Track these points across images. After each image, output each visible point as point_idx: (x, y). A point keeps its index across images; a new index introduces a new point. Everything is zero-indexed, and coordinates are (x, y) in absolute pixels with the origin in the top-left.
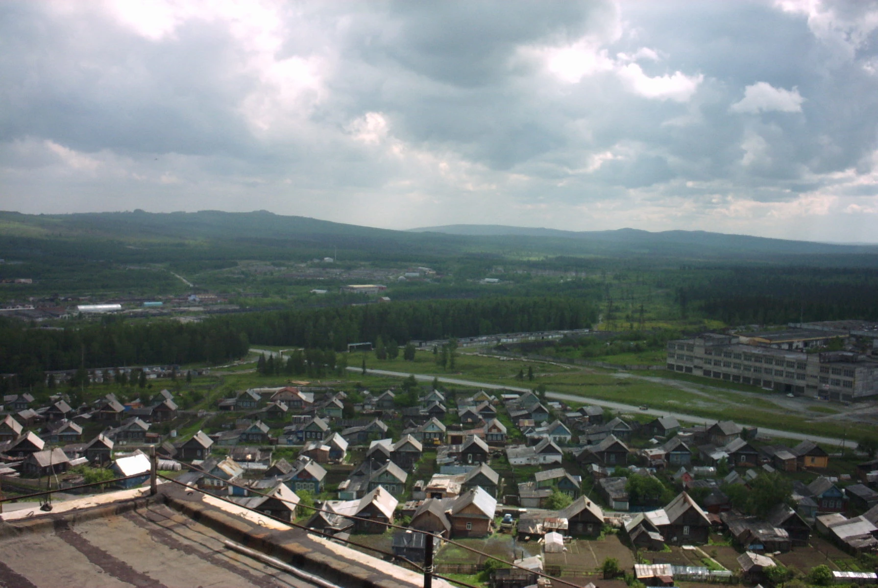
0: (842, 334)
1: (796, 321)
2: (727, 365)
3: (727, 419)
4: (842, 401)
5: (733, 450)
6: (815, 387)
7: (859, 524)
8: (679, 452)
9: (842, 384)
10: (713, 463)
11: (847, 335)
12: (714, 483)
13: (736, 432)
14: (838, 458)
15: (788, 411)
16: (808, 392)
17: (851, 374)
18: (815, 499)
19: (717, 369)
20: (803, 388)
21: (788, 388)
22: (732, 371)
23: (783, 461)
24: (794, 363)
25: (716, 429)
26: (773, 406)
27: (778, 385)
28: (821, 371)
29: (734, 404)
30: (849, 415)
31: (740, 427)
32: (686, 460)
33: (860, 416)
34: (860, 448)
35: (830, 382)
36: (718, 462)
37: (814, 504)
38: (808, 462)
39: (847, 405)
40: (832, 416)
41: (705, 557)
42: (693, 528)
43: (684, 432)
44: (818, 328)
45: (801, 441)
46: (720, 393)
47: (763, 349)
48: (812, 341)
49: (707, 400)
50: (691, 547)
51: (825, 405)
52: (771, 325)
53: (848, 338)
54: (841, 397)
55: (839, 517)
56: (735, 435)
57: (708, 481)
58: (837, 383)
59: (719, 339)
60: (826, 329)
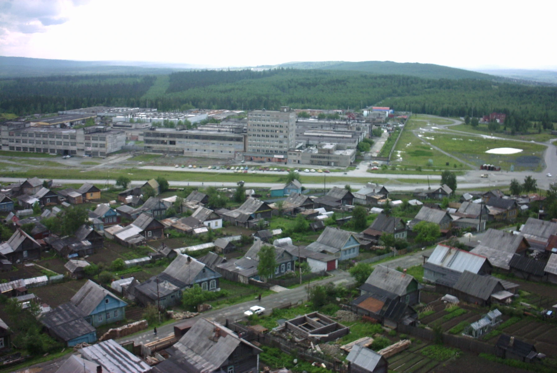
0: (92, 115)
1: (62, 110)
2: (25, 141)
3: (32, 176)
4: (100, 156)
5: (41, 196)
6: (83, 150)
7: (131, 229)
8: (6, 203)
9: (99, 146)
10: (29, 206)
11: (96, 116)
12: (35, 220)
13: (40, 184)
14: (106, 192)
15: (69, 167)
16: (79, 153)
17: (104, 139)
18: (100, 218)
19: (18, 145)
20: (75, 151)
21: (66, 152)
22: (29, 145)
23: (74, 198)
24: (68, 136)
25: (26, 184)
26: (59, 164)
27: (59, 151)
28: (85, 139)
29: (33, 166)
30: (106, 165)
31: (42, 181)
32: (11, 207)
33: (113, 164)
34: (118, 184)
35: (91, 145)
36: (33, 205)
37: (101, 222)
38: (89, 196)
39: (104, 158)
40: (97, 166)
41: (42, 269)
42: (30, 252)
43: (5, 189)
44: (77, 113)
45: (82, 184)
46: (23, 160)
47: (47, 129)
48: (75, 121)
49: (15, 166)
50: (31, 264)
51: (90, 160)
52: (47, 114)
53: (97, 117)
54: (99, 154)
55: (118, 227)
56: (40, 186)
57: (30, 219)
58: (96, 146)
59: (17, 125)
60: (82, 113)
